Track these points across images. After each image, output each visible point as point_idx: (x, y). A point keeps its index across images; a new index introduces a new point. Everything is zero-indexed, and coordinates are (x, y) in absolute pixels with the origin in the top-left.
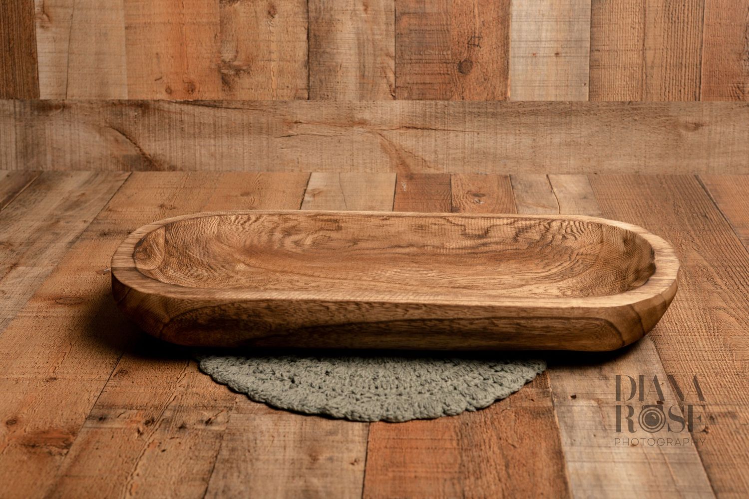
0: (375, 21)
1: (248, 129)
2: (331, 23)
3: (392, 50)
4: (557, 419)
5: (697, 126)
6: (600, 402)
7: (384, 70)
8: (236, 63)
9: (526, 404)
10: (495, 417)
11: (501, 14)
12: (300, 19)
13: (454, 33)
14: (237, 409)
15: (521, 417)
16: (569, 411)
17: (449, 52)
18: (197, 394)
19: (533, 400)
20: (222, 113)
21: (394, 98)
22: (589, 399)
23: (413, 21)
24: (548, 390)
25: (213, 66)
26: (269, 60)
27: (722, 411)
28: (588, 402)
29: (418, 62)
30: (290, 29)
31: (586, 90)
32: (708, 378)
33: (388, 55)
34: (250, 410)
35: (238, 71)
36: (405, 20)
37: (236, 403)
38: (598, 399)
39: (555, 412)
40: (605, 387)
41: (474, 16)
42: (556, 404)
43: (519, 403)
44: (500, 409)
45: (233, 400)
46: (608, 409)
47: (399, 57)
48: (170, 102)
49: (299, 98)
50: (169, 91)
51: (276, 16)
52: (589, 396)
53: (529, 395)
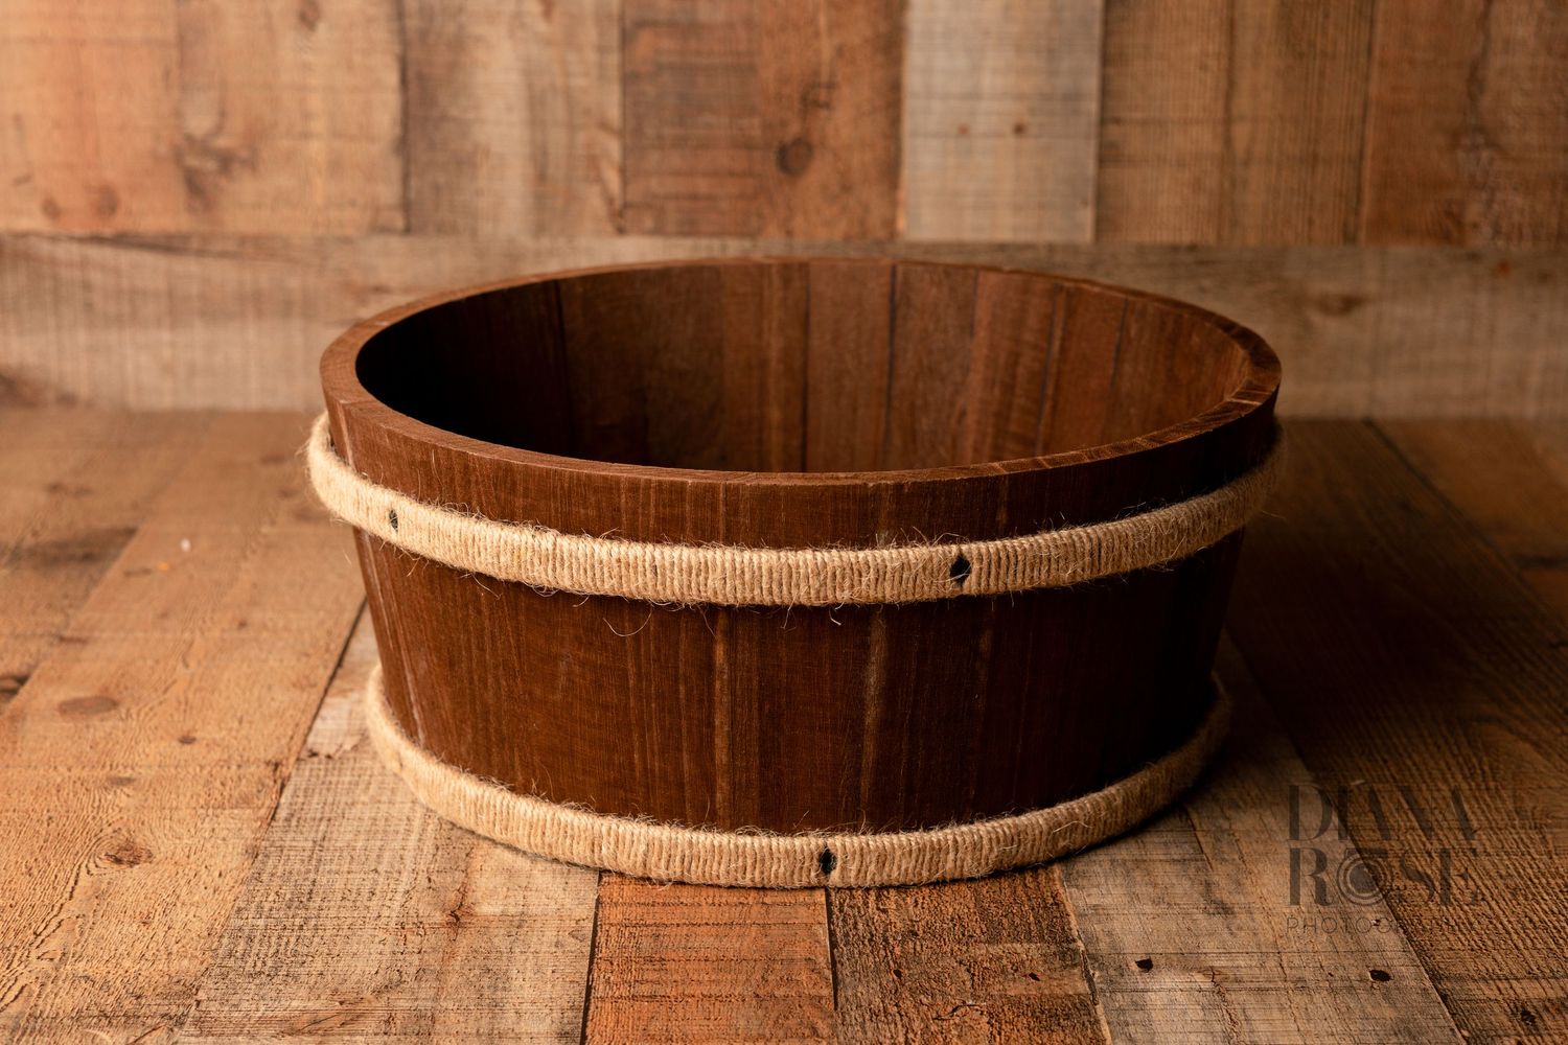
0: (570, 41)
1: (255, 304)
2: (459, 44)
3: (614, 113)
4: (1106, 1030)
5: (1349, 304)
6: (1217, 978)
7: (593, 162)
8: (222, 142)
9: (1016, 989)
10: (933, 1028)
11: (883, 27)
12: (382, 34)
13: (768, 74)
14: (199, 1022)
15: (1006, 1028)
16: (1139, 1007)
17: (756, 121)
18: (87, 978)
19: (1034, 976)
20: (188, 266)
21: (621, 231)
22: (1186, 969)
23: (667, 43)
24: (1072, 946)
25: (163, 149)
26: (306, 136)
27: (1552, 994)
28: (1185, 977)
29: (680, 143)
30: (357, 59)
31: (1087, 216)
32: (1493, 903)
33: (604, 125)
34: (237, 1025)
35: (226, 161)
36: (645, 42)
37: (199, 1003)
38: (1212, 967)
39: (1100, 1008)
40: (1226, 935)
41: (817, 35)
42: (1098, 986)
43: (998, 987)
44: (947, 1003)
45: (190, 996)
46: (1243, 996)
47: (633, 133)
48: (54, 239)
49: (385, 230)
50: (51, 210)
51: (322, 28)
52: (1187, 961)
53: (1023, 962)
